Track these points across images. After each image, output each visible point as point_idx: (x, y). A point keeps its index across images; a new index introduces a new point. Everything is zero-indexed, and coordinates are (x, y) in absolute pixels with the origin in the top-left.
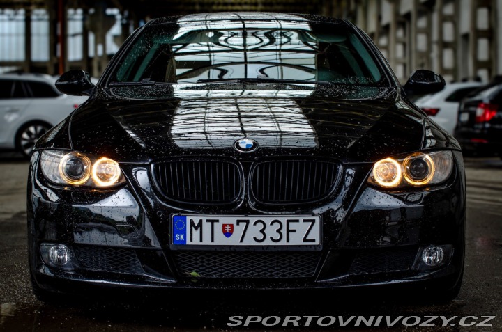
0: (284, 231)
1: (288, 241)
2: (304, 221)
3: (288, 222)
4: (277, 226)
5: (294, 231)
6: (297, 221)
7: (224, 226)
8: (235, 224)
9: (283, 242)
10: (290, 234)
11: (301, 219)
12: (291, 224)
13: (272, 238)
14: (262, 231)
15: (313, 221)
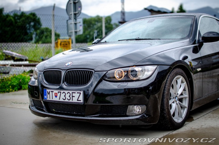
0: (71, 96)
1: (72, 100)
2: (77, 93)
3: (72, 93)
4: (69, 94)
5: (74, 97)
6: (75, 93)
7: (55, 93)
8: (58, 93)
9: (71, 101)
10: (73, 97)
11: (76, 92)
12: (73, 94)
13: (68, 99)
14: (65, 96)
15: (80, 93)
